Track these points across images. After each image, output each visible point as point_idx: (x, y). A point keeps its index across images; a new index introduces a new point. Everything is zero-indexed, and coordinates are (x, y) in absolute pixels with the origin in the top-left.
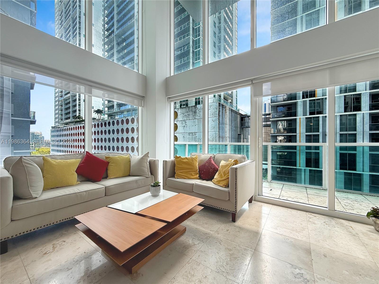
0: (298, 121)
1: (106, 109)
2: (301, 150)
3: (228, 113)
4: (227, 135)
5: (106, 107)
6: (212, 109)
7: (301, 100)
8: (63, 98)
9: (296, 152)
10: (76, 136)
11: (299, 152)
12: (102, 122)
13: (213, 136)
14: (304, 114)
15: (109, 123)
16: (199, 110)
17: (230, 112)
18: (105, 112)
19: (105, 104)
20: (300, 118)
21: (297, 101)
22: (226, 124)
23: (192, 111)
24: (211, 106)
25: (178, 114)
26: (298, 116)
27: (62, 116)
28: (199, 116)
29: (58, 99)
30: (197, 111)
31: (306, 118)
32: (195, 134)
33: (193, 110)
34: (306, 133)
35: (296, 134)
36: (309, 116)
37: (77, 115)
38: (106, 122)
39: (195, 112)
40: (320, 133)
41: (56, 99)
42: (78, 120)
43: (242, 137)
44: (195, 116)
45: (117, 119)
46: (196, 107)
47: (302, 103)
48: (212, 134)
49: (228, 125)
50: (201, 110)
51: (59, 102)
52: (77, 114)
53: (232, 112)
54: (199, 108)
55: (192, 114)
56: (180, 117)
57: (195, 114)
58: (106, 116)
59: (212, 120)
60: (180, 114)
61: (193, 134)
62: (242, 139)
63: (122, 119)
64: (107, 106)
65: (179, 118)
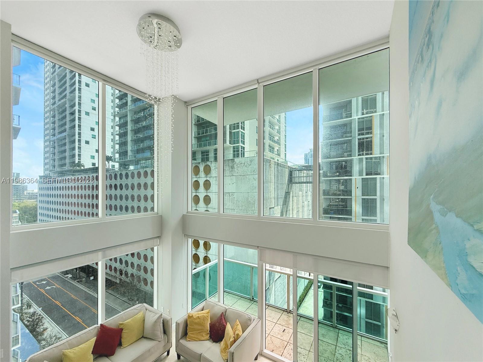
0: (353, 182)
1: (117, 156)
2: (357, 216)
3: (273, 169)
4: (272, 195)
5: (116, 153)
6: (253, 164)
7: (356, 157)
8: (55, 138)
9: (351, 218)
10: (75, 190)
11: (354, 218)
12: (110, 173)
13: (255, 198)
14: (361, 174)
15: (121, 175)
16: (237, 165)
17: (276, 166)
18: (115, 159)
19: (116, 149)
20: (356, 178)
21: (352, 158)
22: (271, 182)
23: (229, 166)
24: (252, 161)
25: (212, 169)
26: (353, 176)
27: (54, 162)
28: (238, 173)
29: (48, 138)
30: (235, 166)
31: (362, 179)
32: (232, 194)
33: (230, 164)
34: (362, 196)
35: (351, 197)
36: (365, 177)
37: (77, 162)
38: (117, 173)
39: (232, 167)
40: (378, 197)
41: (46, 138)
42: (78, 168)
43: (291, 195)
44: (233, 172)
45: (131, 170)
46: (234, 160)
47: (357, 161)
48: (253, 195)
49: (273, 182)
50: (239, 165)
51: (50, 142)
52: (76, 160)
53: (278, 166)
54: (237, 162)
55: (228, 169)
56: (214, 173)
57: (233, 169)
58: (117, 165)
59: (253, 178)
60: (214, 168)
61: (230, 194)
62: (292, 197)
63: (139, 170)
64: (117, 151)
65: (212, 173)
